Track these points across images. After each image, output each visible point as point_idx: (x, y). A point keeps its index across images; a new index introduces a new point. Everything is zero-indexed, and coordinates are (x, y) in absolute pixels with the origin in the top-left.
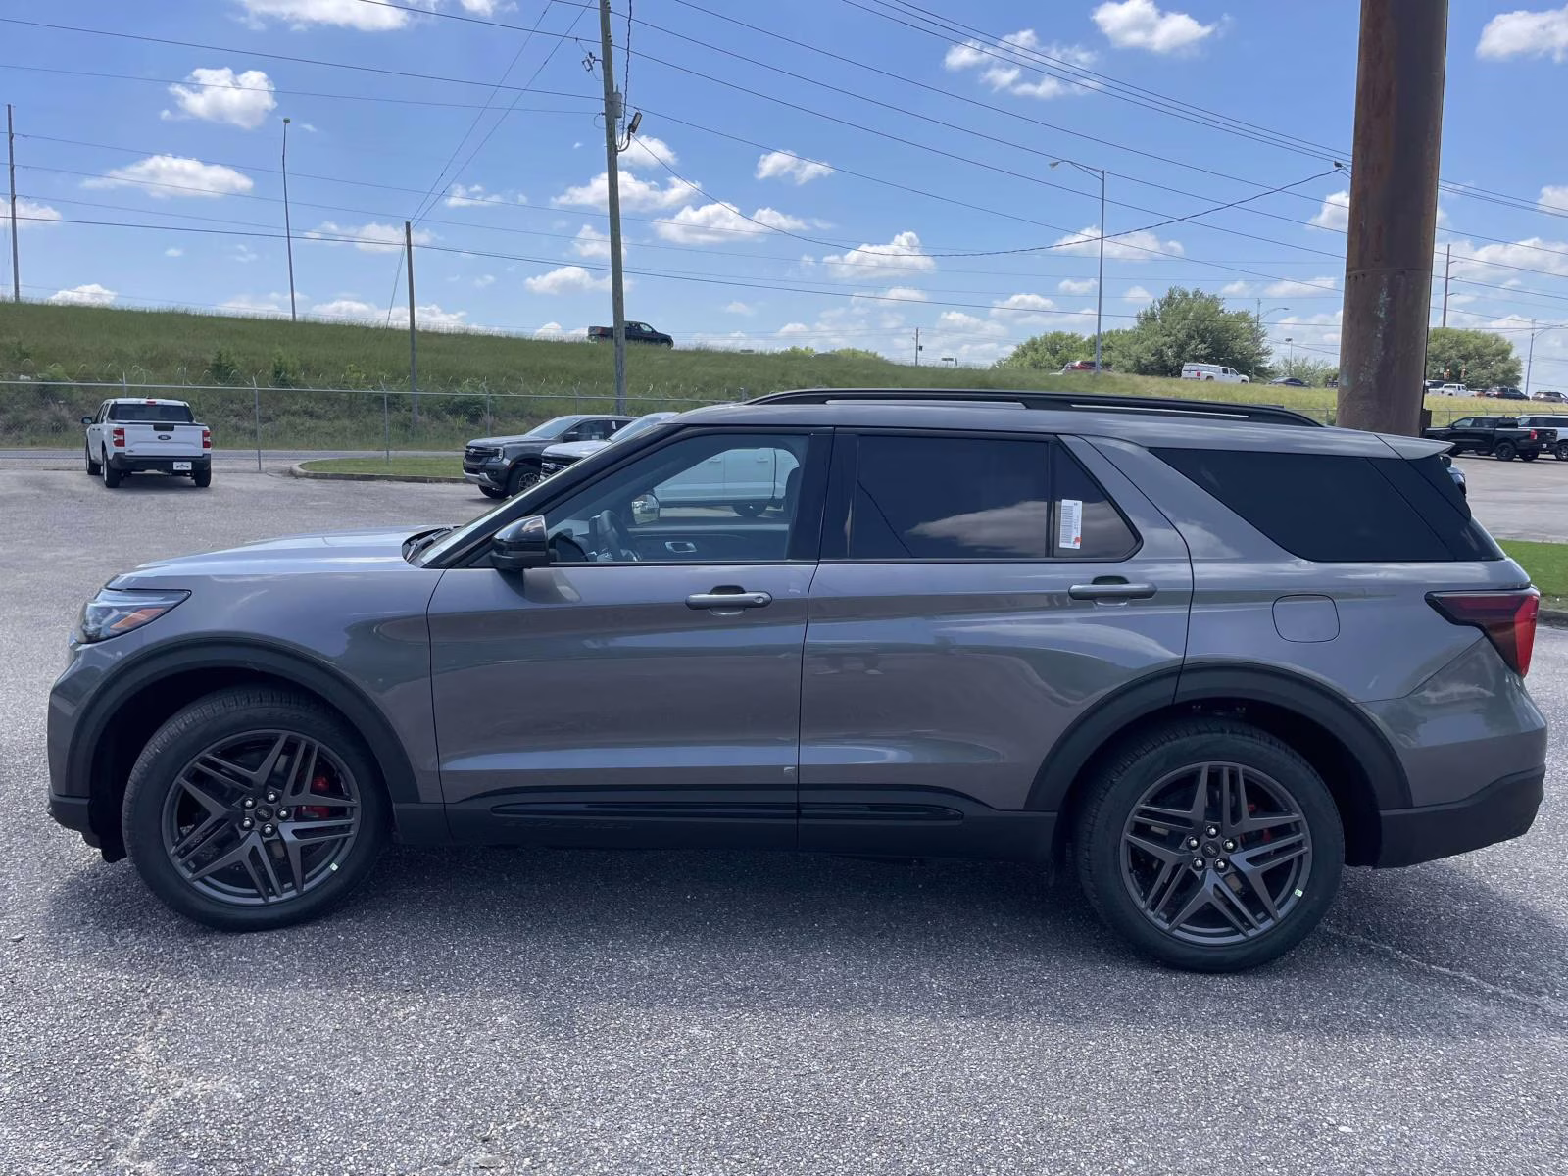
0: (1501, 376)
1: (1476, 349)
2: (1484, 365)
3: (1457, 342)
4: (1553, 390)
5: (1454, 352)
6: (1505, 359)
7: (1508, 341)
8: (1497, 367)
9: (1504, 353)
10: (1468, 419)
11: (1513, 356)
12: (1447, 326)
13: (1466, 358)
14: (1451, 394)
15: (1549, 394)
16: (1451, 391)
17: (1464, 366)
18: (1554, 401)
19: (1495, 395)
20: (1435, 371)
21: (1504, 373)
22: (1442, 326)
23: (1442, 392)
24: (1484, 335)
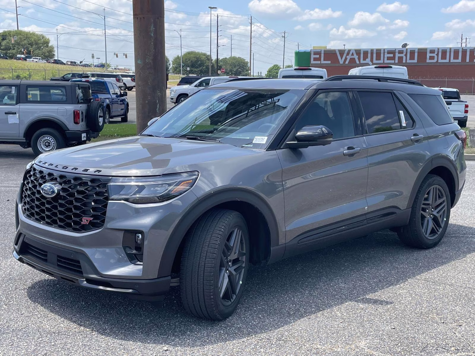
0: (47, 54)
1: (35, 41)
2: (39, 48)
3: (26, 37)
4: (73, 61)
5: (26, 42)
6: (47, 46)
7: (47, 38)
8: (45, 50)
9: (46, 43)
10: (69, 74)
11: (50, 45)
12: (19, 29)
13: (31, 44)
14: (36, 62)
15: (72, 62)
16: (37, 60)
17: (31, 48)
18: (74, 65)
19: (52, 63)
20: (19, 50)
21: (48, 52)
22: (16, 29)
23: (33, 61)
24: (37, 34)
